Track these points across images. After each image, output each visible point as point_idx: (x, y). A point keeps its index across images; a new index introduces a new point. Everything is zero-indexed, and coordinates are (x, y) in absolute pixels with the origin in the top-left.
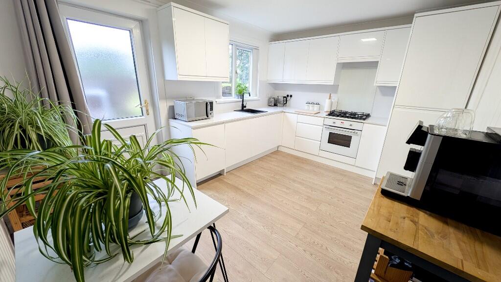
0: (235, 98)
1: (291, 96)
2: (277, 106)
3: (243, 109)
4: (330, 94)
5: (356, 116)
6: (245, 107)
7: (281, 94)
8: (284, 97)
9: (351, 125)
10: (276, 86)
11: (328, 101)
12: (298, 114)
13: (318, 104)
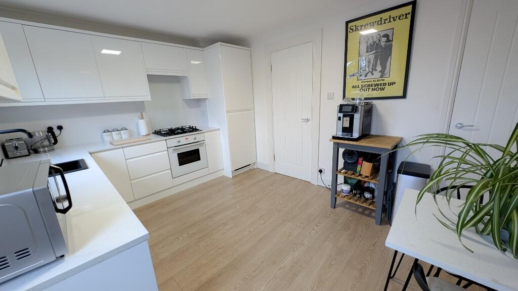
1: (60, 128)
2: (37, 152)
4: (142, 113)
8: (48, 131)
9: (195, 139)
11: (141, 122)
12: (123, 148)
13: (126, 129)
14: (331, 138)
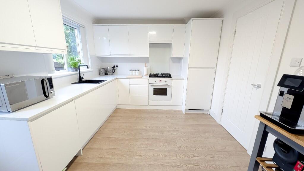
0: (69, 71)
1: (117, 66)
2: (107, 74)
3: (81, 81)
4: (146, 63)
5: (164, 76)
6: (83, 78)
7: (109, 66)
8: (112, 67)
9: (165, 82)
10: (103, 59)
11: (145, 68)
12: (129, 79)
13: (139, 71)
14: (259, 114)
